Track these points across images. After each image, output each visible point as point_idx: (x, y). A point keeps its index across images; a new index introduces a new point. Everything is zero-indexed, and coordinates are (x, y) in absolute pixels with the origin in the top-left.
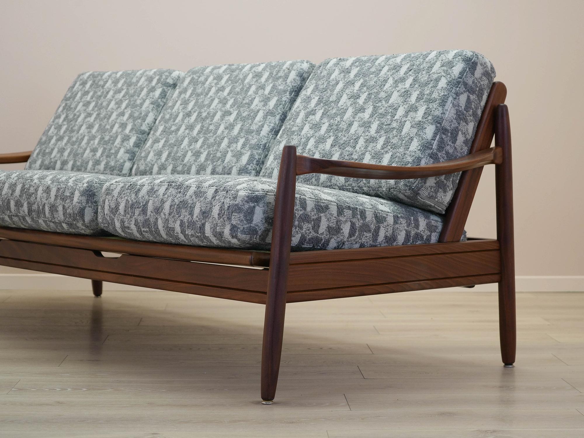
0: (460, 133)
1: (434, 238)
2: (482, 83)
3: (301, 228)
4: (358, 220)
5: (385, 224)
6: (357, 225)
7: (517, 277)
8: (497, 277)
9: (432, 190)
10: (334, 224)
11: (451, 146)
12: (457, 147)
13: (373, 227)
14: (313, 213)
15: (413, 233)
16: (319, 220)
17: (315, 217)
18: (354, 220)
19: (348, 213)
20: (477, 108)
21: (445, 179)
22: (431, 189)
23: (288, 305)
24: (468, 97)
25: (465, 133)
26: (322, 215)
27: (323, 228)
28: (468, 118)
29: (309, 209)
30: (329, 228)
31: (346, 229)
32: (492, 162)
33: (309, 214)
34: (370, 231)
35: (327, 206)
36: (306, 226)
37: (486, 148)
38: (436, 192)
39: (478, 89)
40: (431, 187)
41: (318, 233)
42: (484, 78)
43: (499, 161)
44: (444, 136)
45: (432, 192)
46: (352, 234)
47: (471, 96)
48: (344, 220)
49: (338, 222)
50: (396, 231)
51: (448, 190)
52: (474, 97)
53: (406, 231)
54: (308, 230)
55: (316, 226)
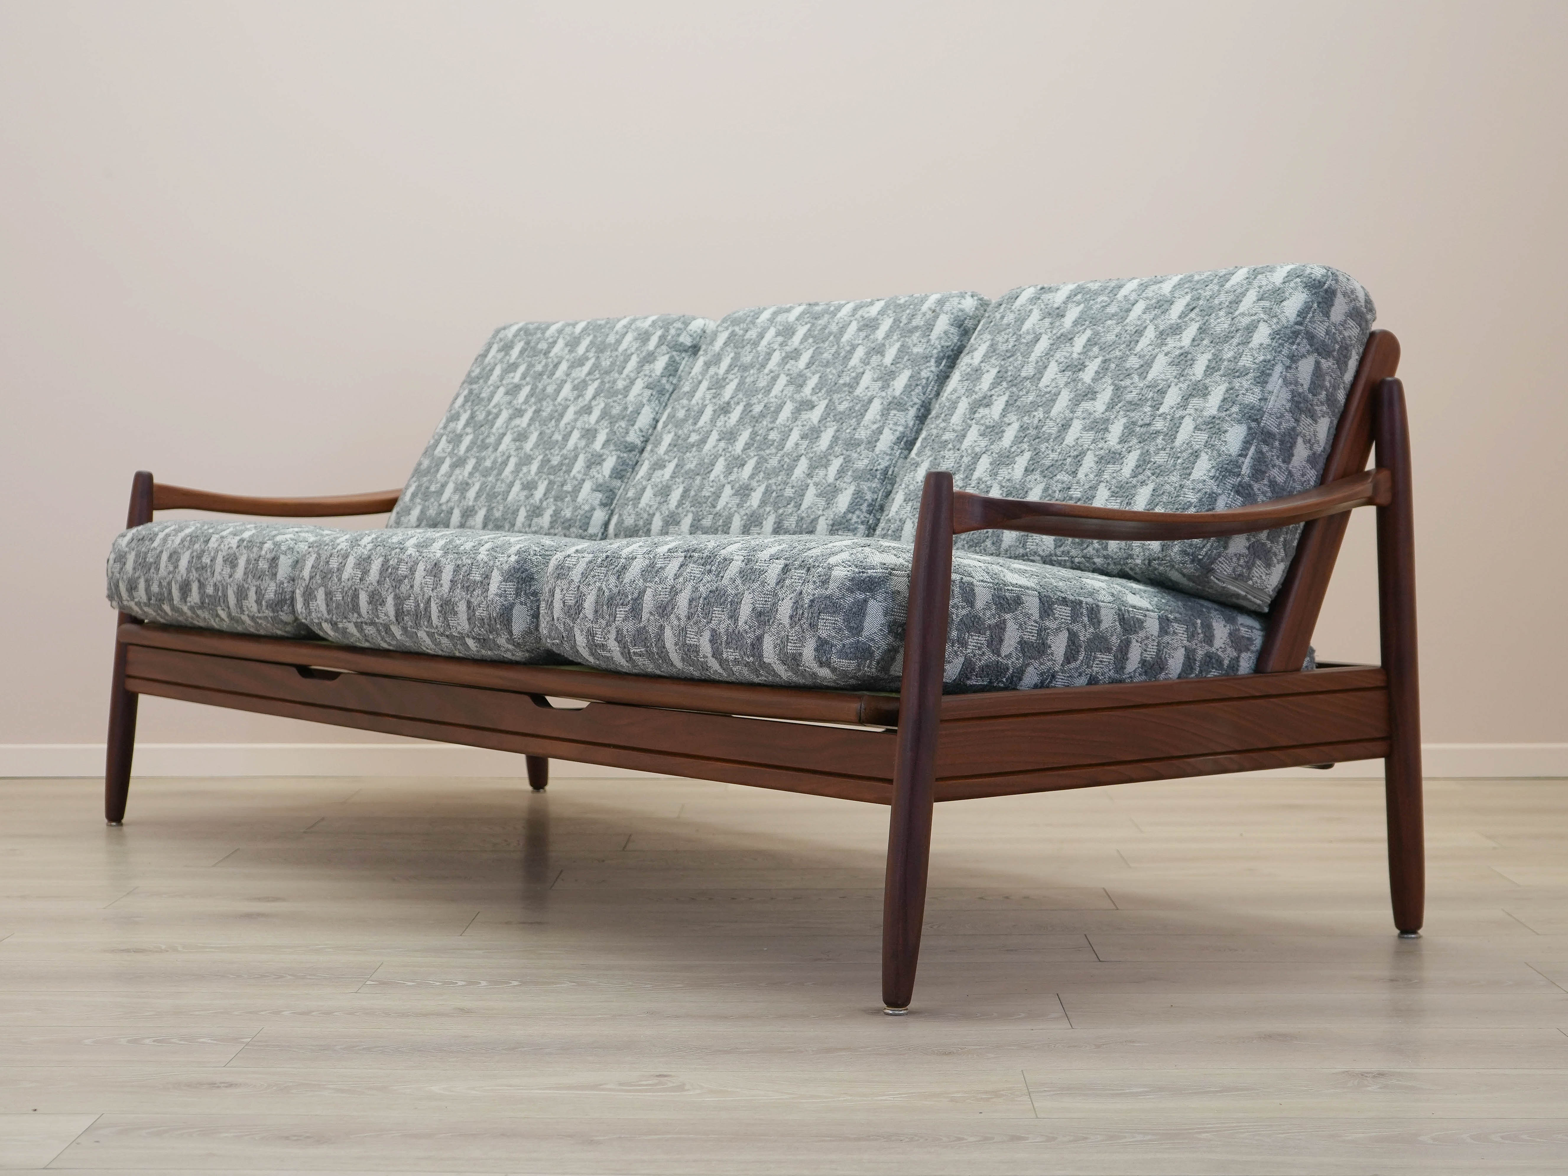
0: (1300, 440)
1: (1246, 664)
2: (1346, 334)
3: (964, 644)
4: (1085, 626)
5: (1142, 634)
6: (1082, 638)
7: (1426, 747)
8: (1381, 746)
9: (1242, 562)
10: (1033, 636)
11: (1280, 468)
12: (1294, 471)
13: (1115, 641)
14: (988, 613)
15: (1200, 653)
16: (1001, 627)
17: (993, 622)
18: (1075, 627)
19: (1062, 612)
20: (1335, 387)
21: (1268, 538)
22: (1239, 559)
23: (935, 805)
24: (1317, 363)
25: (1310, 440)
26: (1008, 616)
27: (1010, 643)
28: (1316, 408)
29: (979, 604)
30: (1023, 645)
31: (1059, 645)
32: (1369, 502)
33: (981, 614)
34: (1108, 650)
35: (1019, 597)
36: (975, 641)
37: (1356, 472)
38: (1249, 567)
39: (1337, 347)
40: (1239, 556)
41: (999, 655)
42: (1351, 323)
43: (1384, 498)
44: (1265, 448)
45: (1241, 566)
46: (1071, 655)
47: (1323, 361)
48: (1055, 627)
49: (1042, 631)
50: (1165, 650)
51: (1275, 561)
52: (1330, 364)
53: (1186, 648)
54: (980, 648)
55: (996, 641)
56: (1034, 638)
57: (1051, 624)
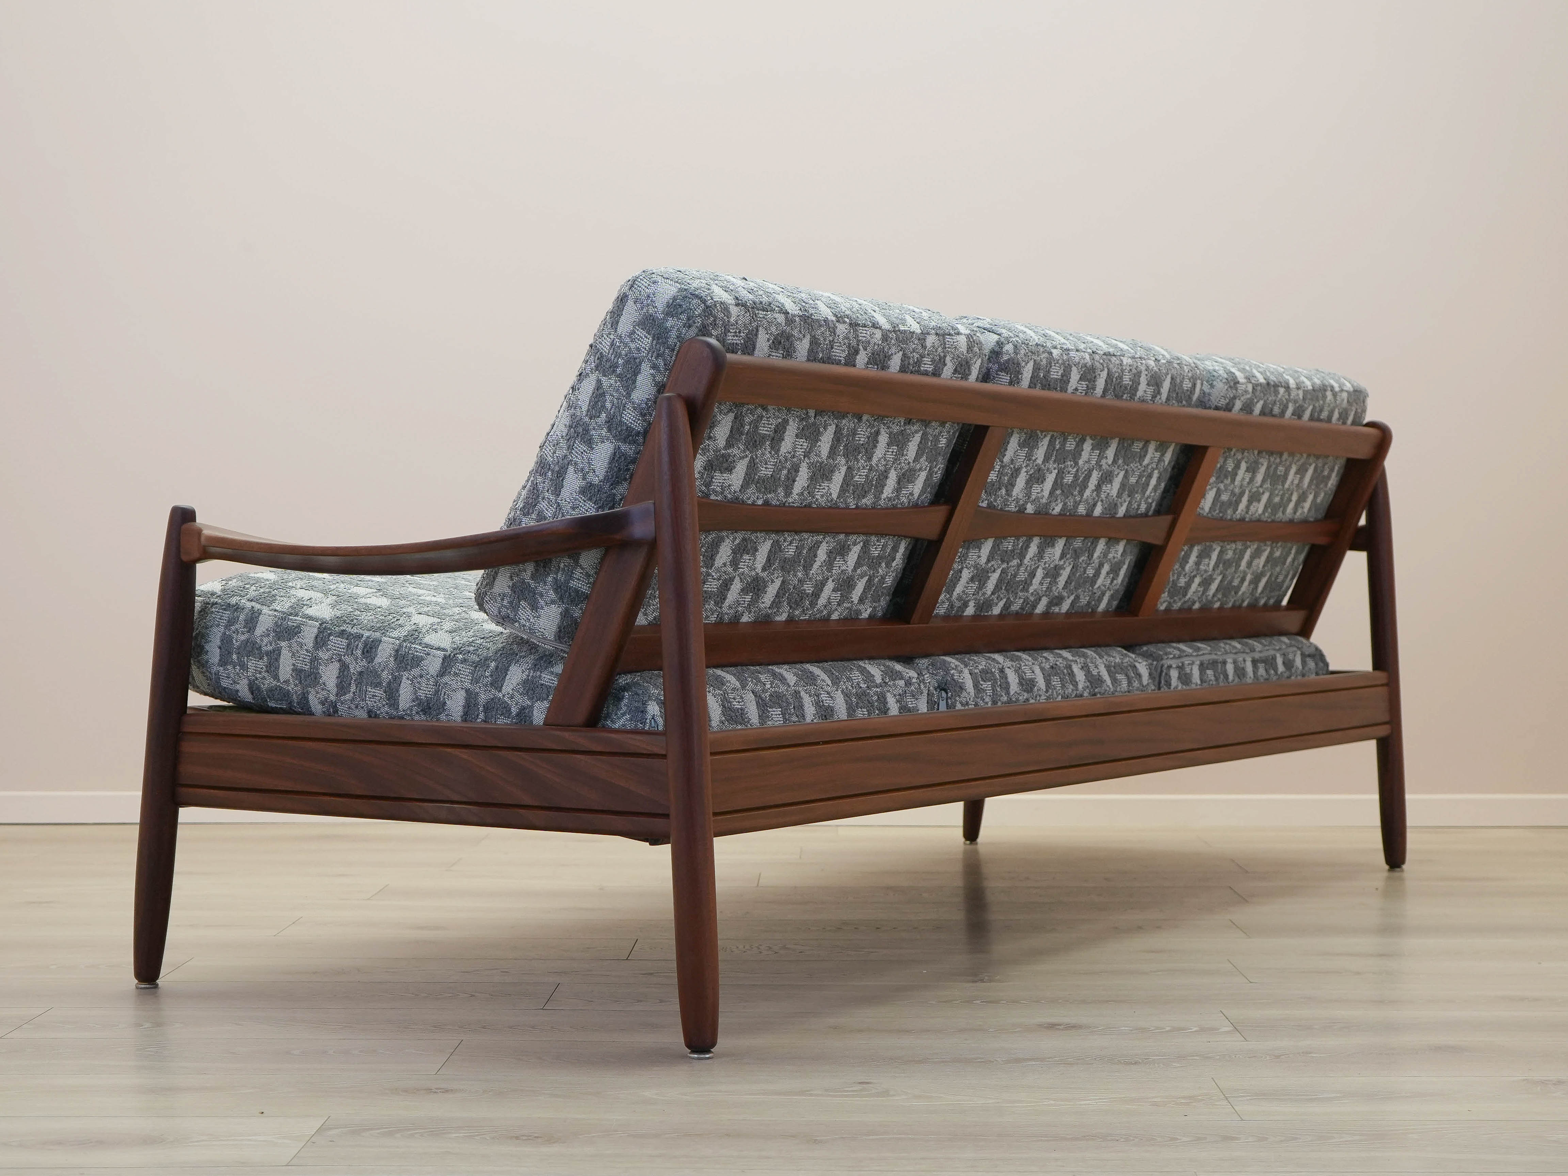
0: (571, 469)
1: (539, 714)
2: (633, 346)
3: (244, 667)
4: (356, 660)
5: (416, 672)
6: (352, 671)
9: (505, 603)
10: (306, 665)
11: (549, 501)
12: (562, 503)
13: (386, 676)
14: (266, 640)
15: (483, 698)
16: (277, 652)
17: (270, 648)
18: (348, 659)
19: (337, 643)
20: (621, 408)
21: (533, 577)
22: (503, 599)
24: (599, 381)
25: (582, 470)
26: (283, 644)
27: (285, 669)
28: (593, 432)
29: (259, 631)
30: (297, 671)
31: (329, 675)
33: (258, 641)
34: (378, 685)
35: (298, 627)
36: (254, 664)
38: (515, 607)
39: (620, 361)
40: (503, 596)
41: (279, 680)
42: (641, 332)
44: (540, 479)
45: (505, 607)
46: (342, 688)
47: (604, 379)
48: (326, 658)
49: (314, 660)
50: (444, 690)
51: (542, 603)
52: (612, 382)
53: (467, 691)
54: (260, 673)
55: (273, 667)
56: (307, 667)
57: (323, 655)
